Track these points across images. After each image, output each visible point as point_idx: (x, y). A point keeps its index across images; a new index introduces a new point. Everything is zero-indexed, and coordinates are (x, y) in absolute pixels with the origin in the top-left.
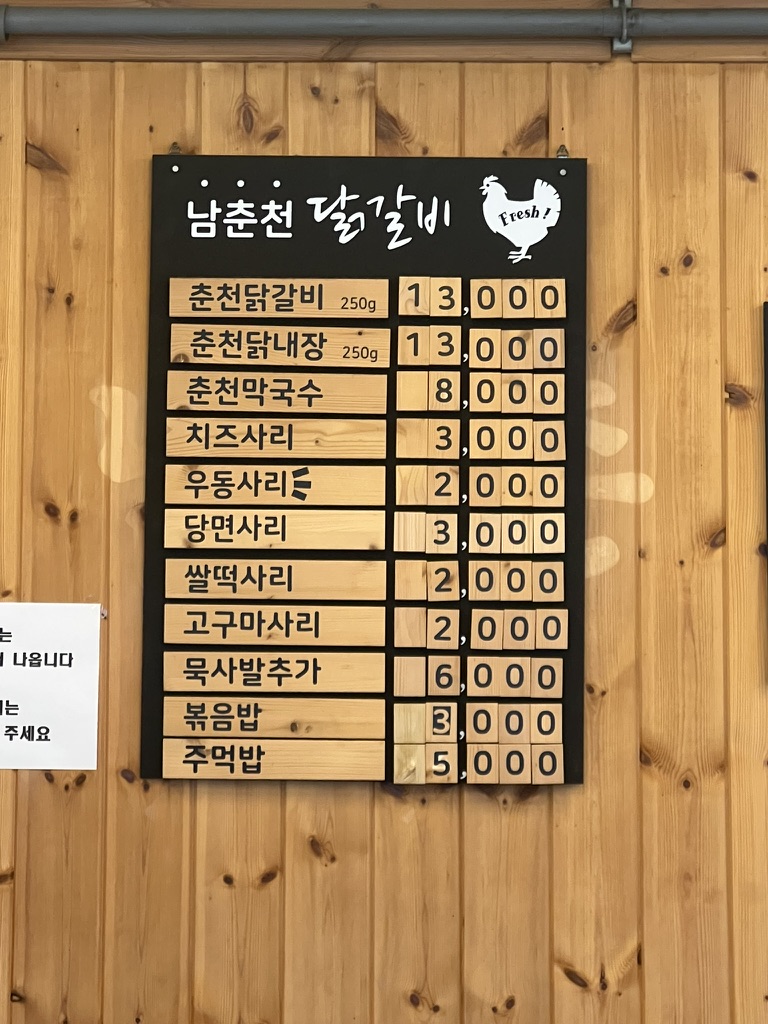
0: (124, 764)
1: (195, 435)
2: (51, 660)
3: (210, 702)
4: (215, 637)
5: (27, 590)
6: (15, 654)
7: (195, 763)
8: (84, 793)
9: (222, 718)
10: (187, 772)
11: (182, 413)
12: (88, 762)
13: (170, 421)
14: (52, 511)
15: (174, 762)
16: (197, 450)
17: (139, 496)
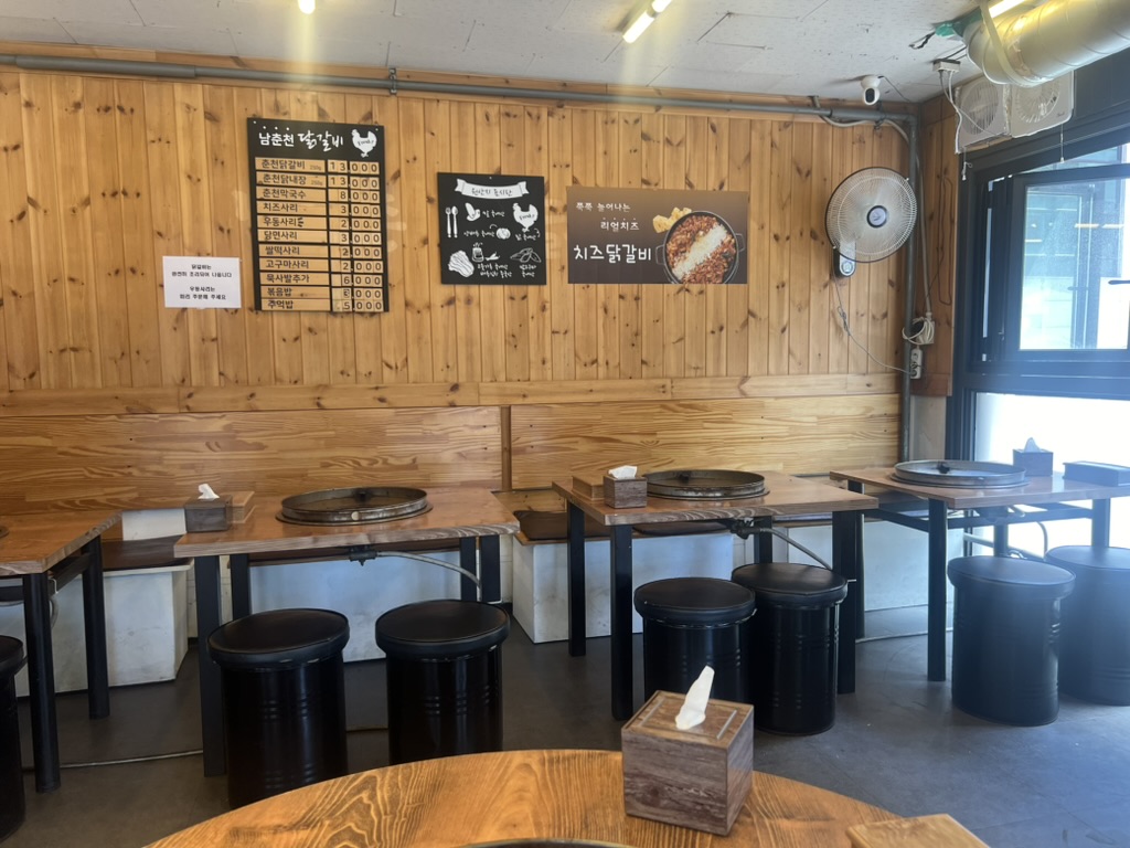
0: (249, 305)
1: (266, 207)
2: (224, 275)
3: (275, 288)
4: (276, 268)
6: (213, 273)
7: (272, 306)
8: (237, 315)
9: (279, 292)
10: (270, 308)
11: (262, 200)
13: (258, 202)
14: (221, 229)
15: (265, 305)
16: (267, 211)
17: (249, 225)
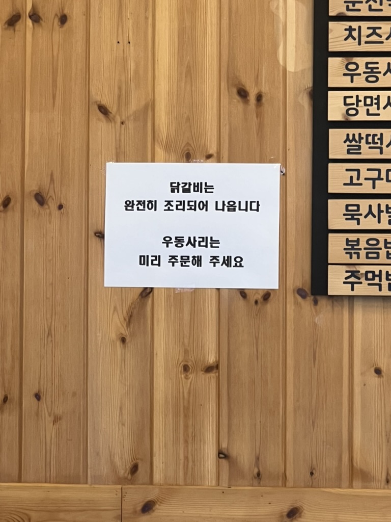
0: (299, 284)
1: (350, 35)
2: (243, 207)
3: (363, 237)
4: (367, 188)
5: (225, 154)
6: (217, 202)
7: (353, 284)
8: (270, 307)
9: (372, 250)
10: (346, 290)
11: (340, 18)
12: (272, 283)
13: (331, 25)
14: (243, 94)
15: (337, 283)
16: (352, 46)
17: (308, 81)
